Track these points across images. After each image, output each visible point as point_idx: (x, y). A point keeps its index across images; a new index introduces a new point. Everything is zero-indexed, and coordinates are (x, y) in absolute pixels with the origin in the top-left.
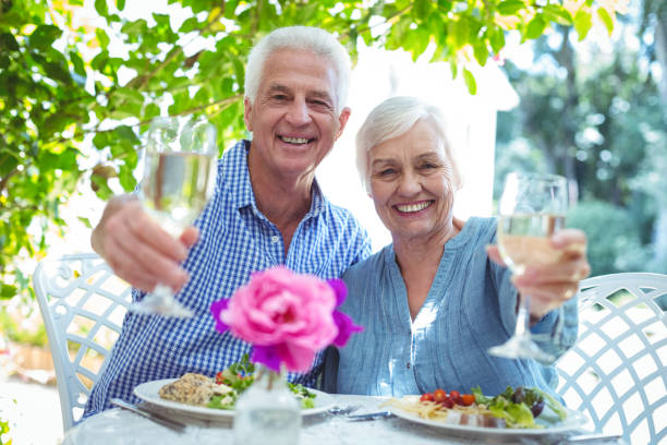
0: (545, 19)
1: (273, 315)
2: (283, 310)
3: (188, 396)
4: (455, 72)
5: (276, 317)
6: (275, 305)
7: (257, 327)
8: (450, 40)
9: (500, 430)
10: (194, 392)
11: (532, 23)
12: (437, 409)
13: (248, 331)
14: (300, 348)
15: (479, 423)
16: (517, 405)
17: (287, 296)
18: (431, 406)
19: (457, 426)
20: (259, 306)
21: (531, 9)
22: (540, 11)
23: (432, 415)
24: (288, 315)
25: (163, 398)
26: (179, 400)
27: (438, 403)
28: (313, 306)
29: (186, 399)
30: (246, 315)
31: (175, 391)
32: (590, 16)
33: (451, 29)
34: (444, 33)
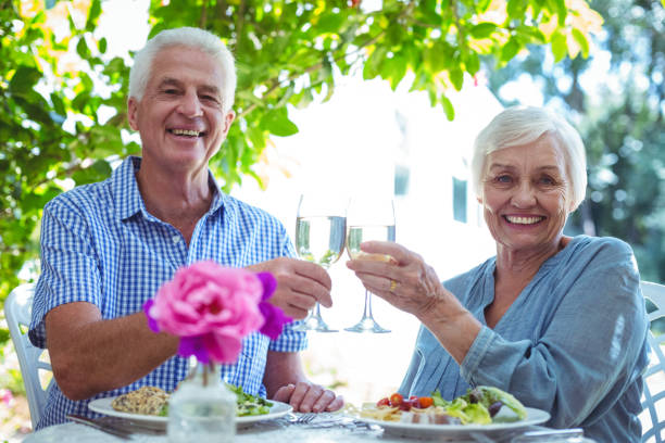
0: (519, 41)
1: (197, 306)
2: (208, 301)
3: (140, 406)
4: (433, 99)
5: (202, 309)
6: (200, 296)
7: (182, 319)
8: (426, 67)
9: (452, 427)
10: (146, 402)
11: (507, 46)
12: (394, 413)
13: (172, 323)
14: (226, 338)
15: (430, 421)
16: (474, 405)
17: (212, 287)
18: (388, 409)
19: (410, 425)
20: (184, 298)
21: (505, 32)
22: (514, 33)
23: (387, 418)
24: (215, 306)
25: (117, 410)
26: (131, 410)
27: (395, 406)
28: (238, 296)
29: (137, 409)
30: (170, 306)
31: (127, 403)
32: (565, 38)
33: (426, 55)
34: (420, 60)
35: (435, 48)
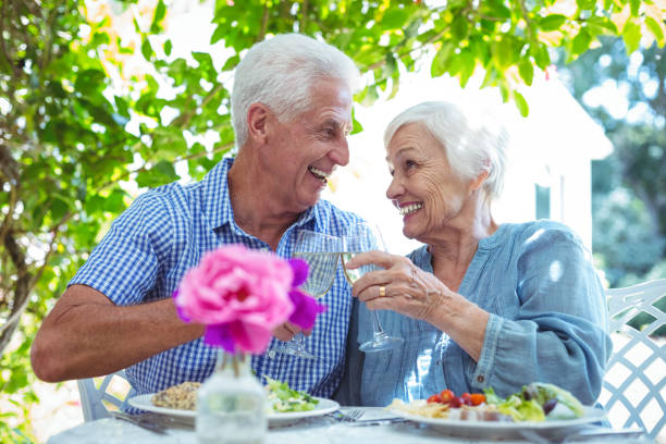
0: (590, 33)
1: (224, 293)
2: (235, 287)
3: (179, 402)
4: (505, 95)
5: (228, 296)
6: (226, 283)
7: (208, 306)
8: (495, 61)
9: (502, 424)
11: (577, 37)
12: (444, 410)
13: (197, 310)
14: (253, 326)
15: (479, 418)
16: (527, 403)
17: (239, 273)
19: (458, 422)
20: (210, 285)
21: (575, 23)
22: (584, 24)
23: (437, 416)
24: (243, 292)
25: (157, 406)
26: (170, 406)
27: (445, 403)
28: (266, 282)
29: (177, 405)
30: (195, 293)
31: (166, 398)
33: (495, 49)
34: (488, 56)
35: (503, 42)
